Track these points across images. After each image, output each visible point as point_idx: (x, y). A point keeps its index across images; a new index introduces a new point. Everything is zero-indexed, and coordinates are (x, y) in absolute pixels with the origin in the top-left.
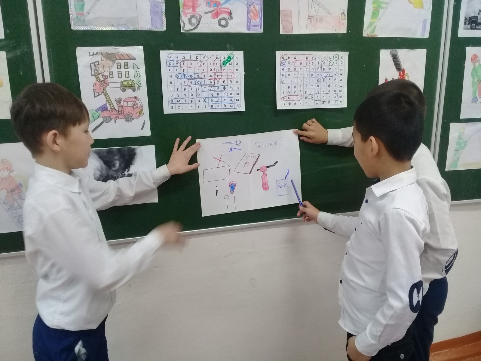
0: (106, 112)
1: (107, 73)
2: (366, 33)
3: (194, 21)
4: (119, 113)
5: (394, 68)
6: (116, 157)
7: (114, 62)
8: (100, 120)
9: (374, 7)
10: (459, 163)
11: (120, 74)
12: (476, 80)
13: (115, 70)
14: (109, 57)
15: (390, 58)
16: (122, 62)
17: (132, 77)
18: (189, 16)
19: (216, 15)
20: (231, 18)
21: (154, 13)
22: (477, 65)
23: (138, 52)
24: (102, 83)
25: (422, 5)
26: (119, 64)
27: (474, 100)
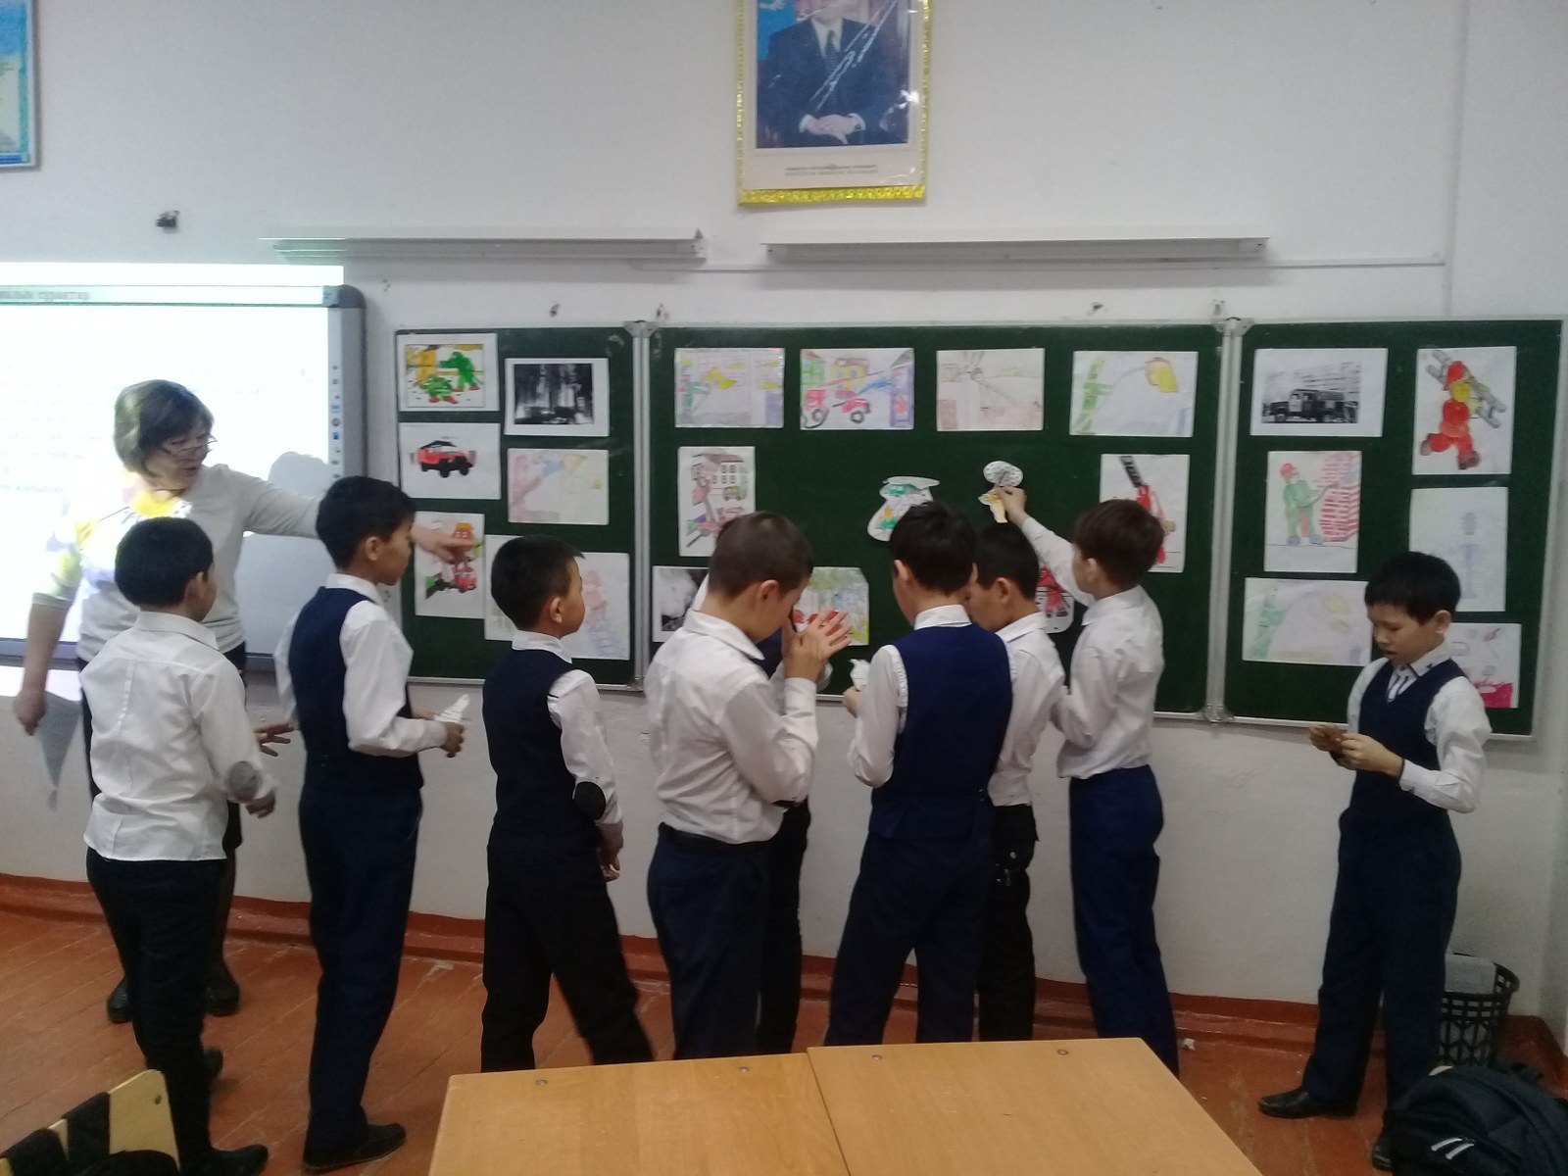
0: (704, 524)
1: (709, 478)
2: (1075, 429)
3: (819, 415)
5: (1129, 484)
7: (718, 464)
8: (697, 533)
9: (1086, 393)
10: (1273, 649)
11: (724, 478)
12: (1293, 506)
13: (719, 474)
14: (715, 458)
15: (1121, 467)
16: (728, 464)
18: (813, 410)
19: (848, 408)
20: (868, 411)
21: (770, 407)
22: (1293, 481)
23: (747, 453)
24: (704, 489)
25: (1175, 389)
26: (724, 467)
27: (1293, 540)
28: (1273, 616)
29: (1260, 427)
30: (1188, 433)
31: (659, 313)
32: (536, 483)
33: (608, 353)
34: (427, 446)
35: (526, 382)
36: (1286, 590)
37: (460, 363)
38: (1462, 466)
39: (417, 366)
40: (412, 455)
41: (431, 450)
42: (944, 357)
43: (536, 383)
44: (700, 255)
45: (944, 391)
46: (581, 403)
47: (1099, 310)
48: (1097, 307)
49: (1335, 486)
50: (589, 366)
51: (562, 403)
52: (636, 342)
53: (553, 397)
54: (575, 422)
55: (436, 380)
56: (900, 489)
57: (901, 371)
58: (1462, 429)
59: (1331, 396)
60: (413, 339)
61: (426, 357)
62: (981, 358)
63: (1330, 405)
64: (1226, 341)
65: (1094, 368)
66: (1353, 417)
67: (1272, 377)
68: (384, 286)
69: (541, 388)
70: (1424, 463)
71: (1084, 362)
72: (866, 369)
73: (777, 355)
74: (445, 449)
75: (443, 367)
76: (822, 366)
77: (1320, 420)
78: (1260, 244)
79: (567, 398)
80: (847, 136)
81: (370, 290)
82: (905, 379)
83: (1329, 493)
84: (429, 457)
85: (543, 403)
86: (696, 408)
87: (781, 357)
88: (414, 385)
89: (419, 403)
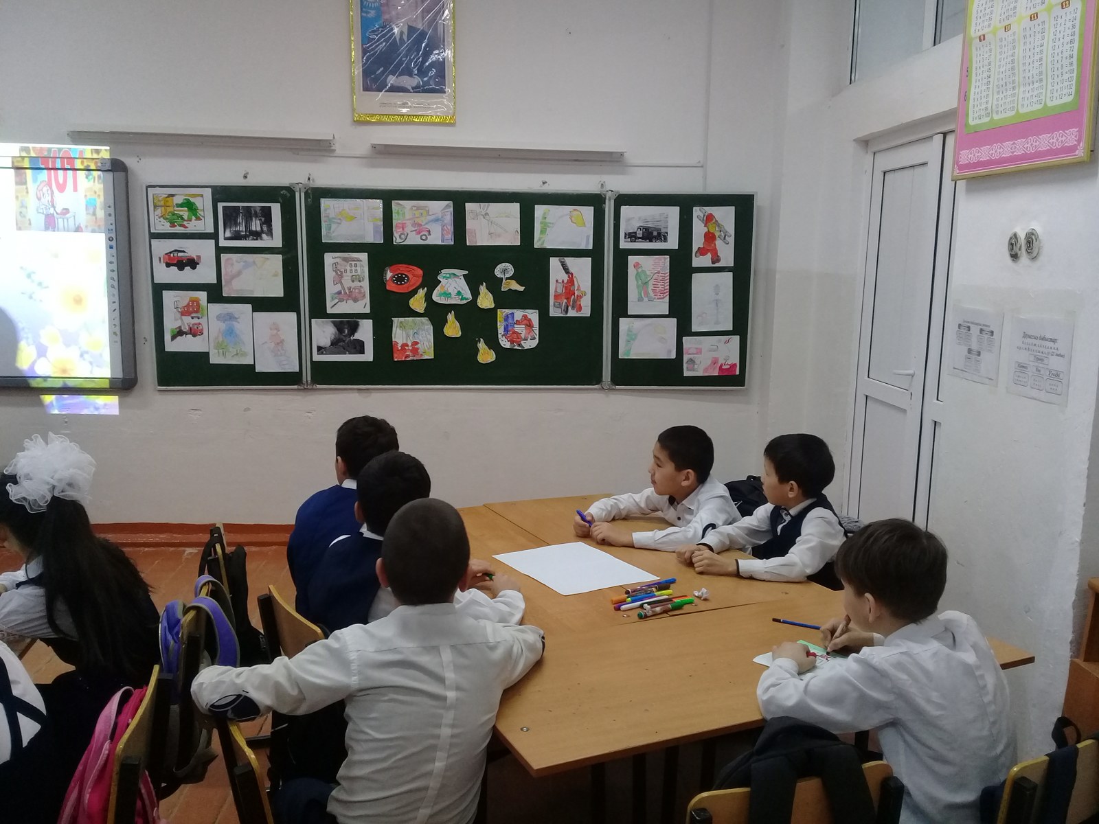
0: (340, 295)
1: (342, 270)
2: (537, 246)
3: (403, 236)
4: (349, 296)
5: (563, 272)
6: (346, 327)
7: (348, 262)
8: (337, 301)
9: (541, 226)
10: (632, 352)
11: (351, 271)
12: (640, 283)
13: (348, 268)
14: (345, 260)
15: (560, 264)
16: (353, 263)
17: (359, 273)
18: (399, 233)
19: (419, 233)
20: (430, 234)
21: (376, 232)
22: (640, 270)
23: (364, 256)
24: (339, 276)
25: (584, 225)
26: (351, 264)
27: (640, 299)
28: (632, 337)
29: (624, 244)
30: (590, 247)
31: (309, 179)
32: (239, 273)
33: (280, 200)
34: (171, 253)
35: (230, 216)
36: (638, 323)
37: (189, 205)
38: (713, 263)
39: (162, 206)
40: (160, 258)
41: (172, 255)
42: (468, 206)
43: (237, 217)
44: (333, 148)
45: (470, 224)
46: (265, 229)
47: (546, 185)
48: (544, 183)
49: (659, 273)
50: (270, 207)
51: (254, 229)
52: (297, 195)
53: (248, 225)
54: (262, 239)
55: (174, 214)
56: (448, 275)
57: (447, 214)
58: (713, 245)
59: (656, 229)
60: (158, 190)
61: (167, 201)
62: (488, 207)
63: (655, 233)
64: (607, 201)
65: (545, 214)
66: (666, 240)
67: (628, 220)
68: (138, 159)
69: (240, 220)
70: (697, 262)
71: (540, 210)
72: (428, 212)
73: (379, 203)
74: (180, 254)
75: (178, 207)
76: (404, 210)
77: (651, 241)
78: (622, 154)
79: (256, 225)
80: (413, 88)
81: (129, 161)
82: (449, 218)
83: (655, 276)
84: (170, 258)
85: (242, 228)
86: (333, 232)
87: (381, 205)
88: (159, 218)
89: (162, 228)
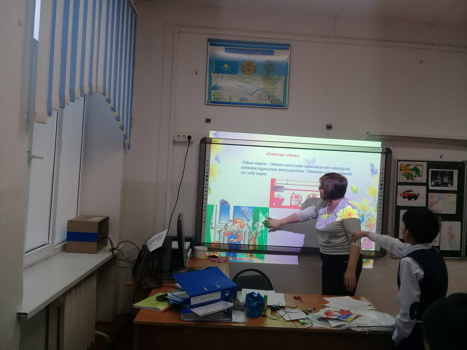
32: (436, 202)
33: (458, 168)
34: (406, 192)
35: (434, 175)
37: (416, 170)
39: (403, 170)
40: (401, 194)
43: (437, 176)
46: (450, 182)
50: (453, 171)
52: (466, 166)
53: (442, 180)
54: (448, 186)
55: (408, 174)
60: (403, 163)
61: (406, 168)
68: (394, 148)
69: (439, 177)
74: (410, 193)
75: (411, 170)
79: (446, 180)
84: (405, 194)
85: (439, 181)
88: (402, 175)
89: (403, 180)
